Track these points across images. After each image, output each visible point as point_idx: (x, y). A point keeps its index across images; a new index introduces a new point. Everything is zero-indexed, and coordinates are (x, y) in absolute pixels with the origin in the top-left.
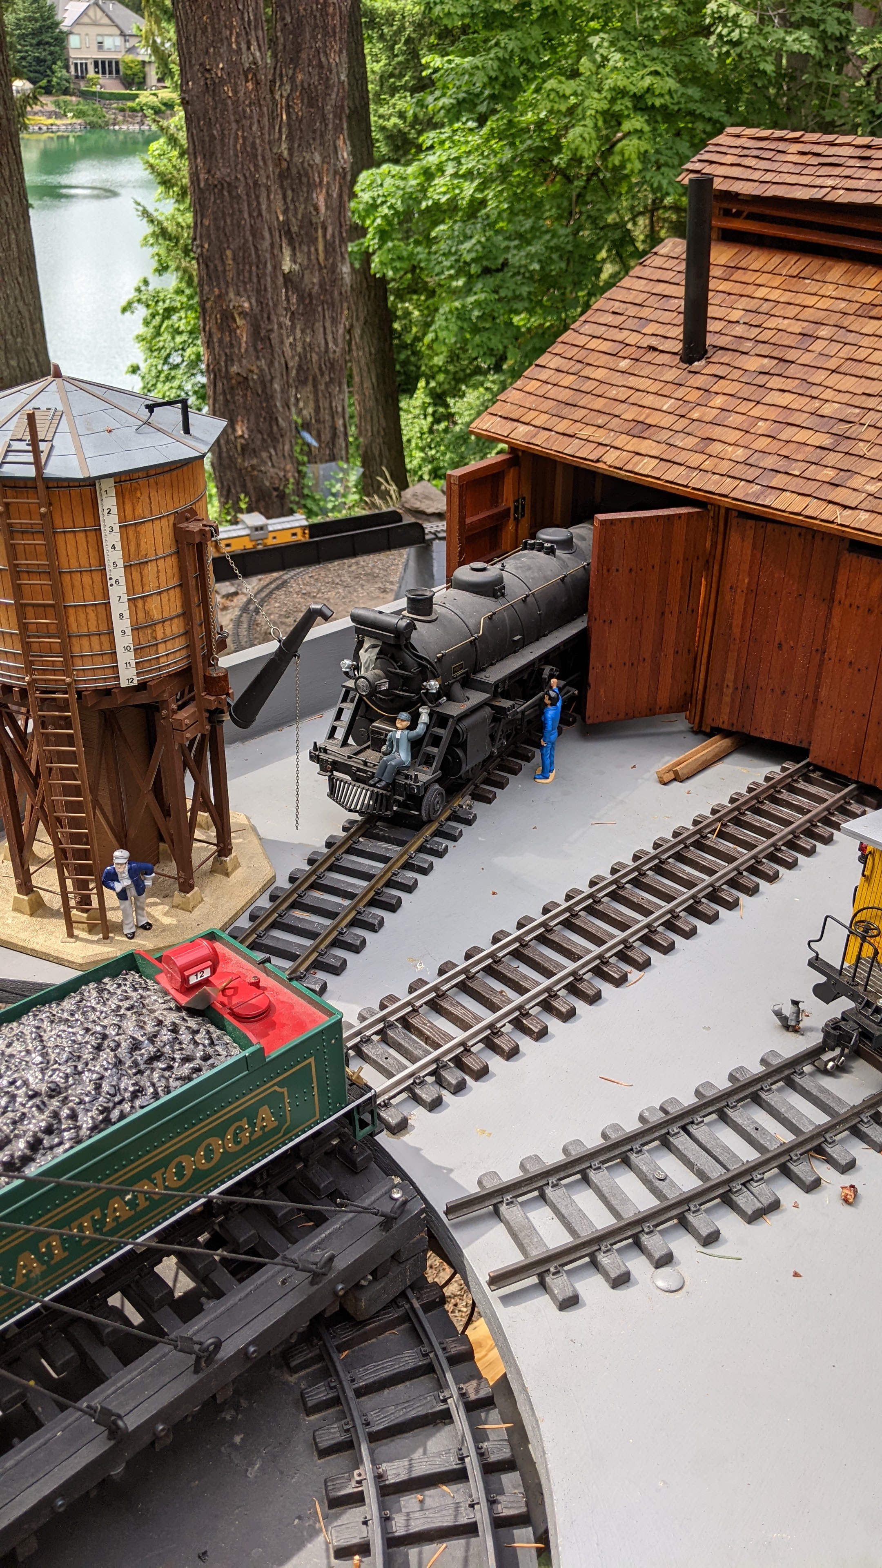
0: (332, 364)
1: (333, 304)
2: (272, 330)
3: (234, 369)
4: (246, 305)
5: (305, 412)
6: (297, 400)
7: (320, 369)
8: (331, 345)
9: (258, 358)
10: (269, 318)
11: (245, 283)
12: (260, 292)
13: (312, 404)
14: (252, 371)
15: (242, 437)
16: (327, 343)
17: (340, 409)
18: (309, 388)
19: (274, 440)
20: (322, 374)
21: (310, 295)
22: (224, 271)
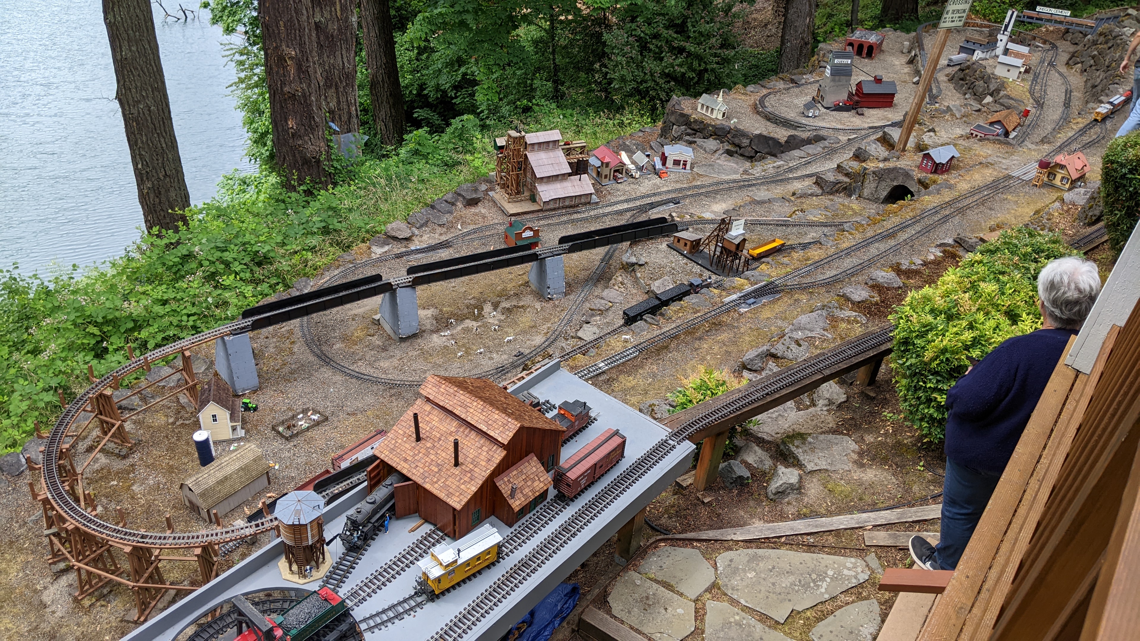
0: (347, 76)
1: (347, 40)
2: (309, 66)
3: (286, 89)
4: (293, 53)
5: (331, 104)
6: (326, 97)
7: (340, 79)
8: (346, 64)
9: (301, 83)
10: (307, 60)
11: (292, 41)
12: (302, 45)
13: (335, 100)
14: (297, 91)
15: (292, 128)
16: (343, 63)
17: (353, 101)
18: (333, 90)
19: (312, 129)
20: (341, 82)
21: (332, 36)
22: (279, 33)
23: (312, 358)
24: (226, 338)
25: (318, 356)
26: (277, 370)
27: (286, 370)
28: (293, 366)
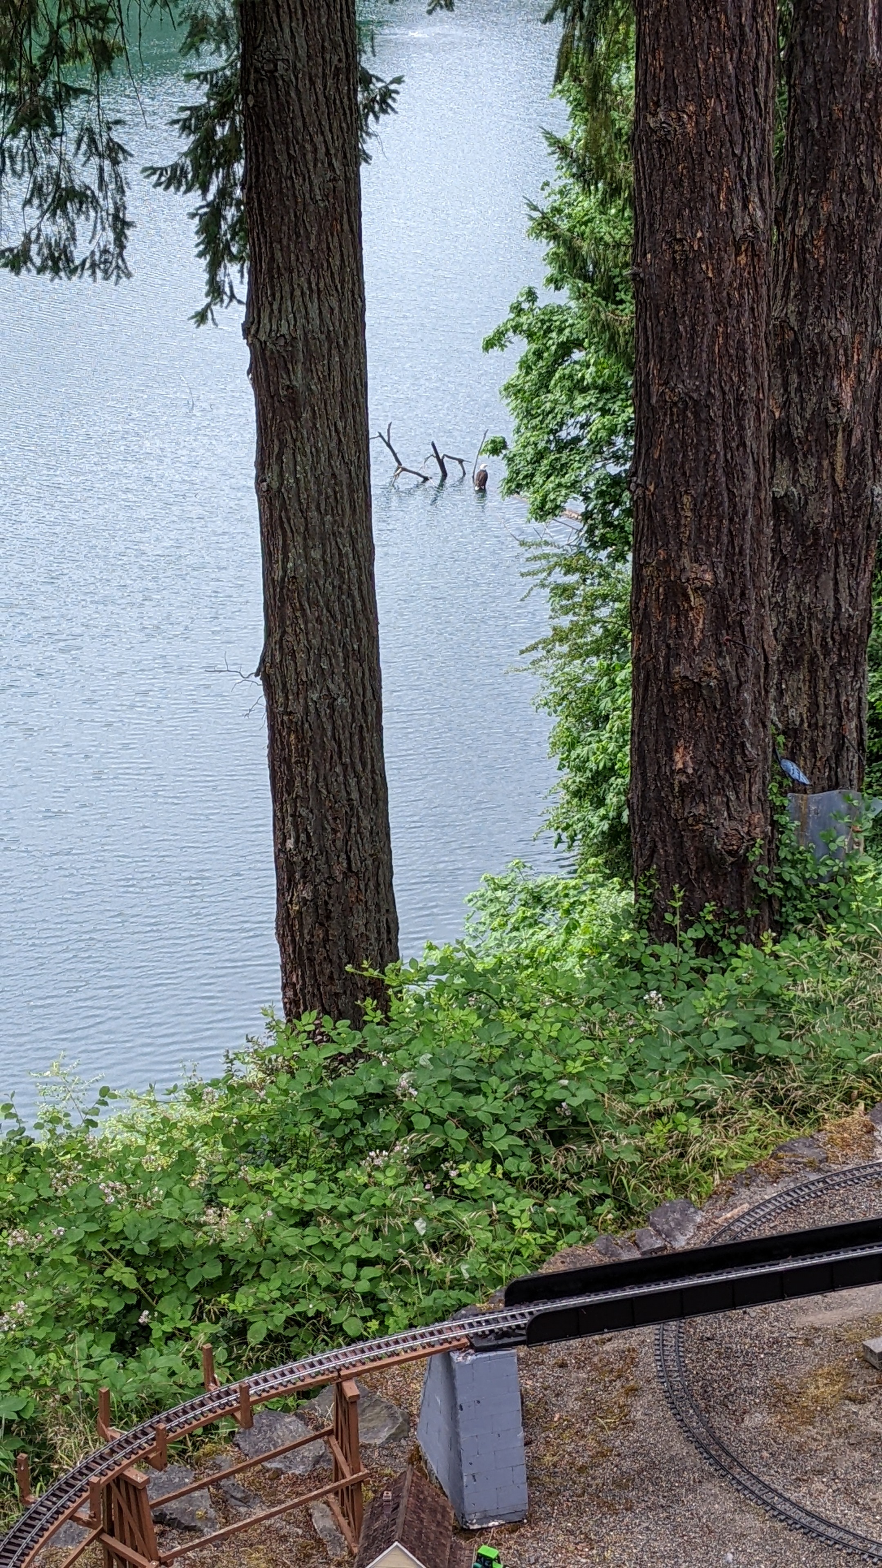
0: (845, 639)
1: (854, 544)
2: (747, 612)
3: (679, 669)
4: (708, 576)
5: (792, 712)
6: (781, 693)
7: (824, 646)
8: (845, 606)
9: (719, 654)
10: (743, 594)
11: (709, 545)
12: (732, 556)
13: (805, 701)
14: (708, 674)
15: (683, 771)
16: (838, 606)
17: (853, 705)
18: (803, 674)
19: (736, 776)
20: (827, 654)
21: (815, 532)
22: (678, 526)
23: (680, 1447)
24: (457, 1357)
25: (700, 1445)
26: (582, 1470)
27: (606, 1472)
28: (626, 1464)
